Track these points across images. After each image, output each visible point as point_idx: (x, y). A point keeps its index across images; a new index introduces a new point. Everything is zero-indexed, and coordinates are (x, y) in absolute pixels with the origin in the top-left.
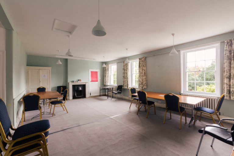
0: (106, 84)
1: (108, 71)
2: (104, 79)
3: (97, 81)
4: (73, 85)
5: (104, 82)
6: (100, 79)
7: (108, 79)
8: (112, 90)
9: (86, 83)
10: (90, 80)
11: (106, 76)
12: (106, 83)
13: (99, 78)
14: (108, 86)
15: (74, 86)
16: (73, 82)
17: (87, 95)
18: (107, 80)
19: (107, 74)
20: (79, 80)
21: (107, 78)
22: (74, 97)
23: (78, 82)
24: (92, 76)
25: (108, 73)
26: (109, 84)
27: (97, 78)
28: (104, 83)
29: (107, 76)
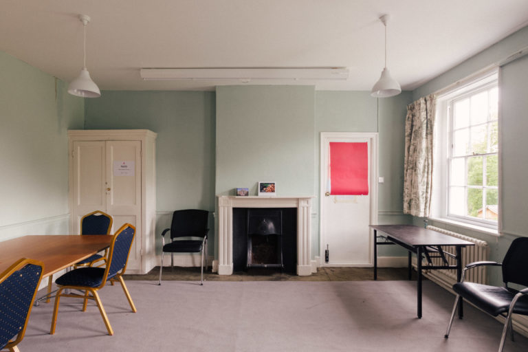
0: (413, 212)
1: (430, 132)
2: (402, 180)
3: (366, 193)
4: (235, 210)
5: (406, 199)
6: (381, 180)
7: (428, 185)
8: (453, 264)
9: (298, 200)
10: (326, 184)
11: (414, 168)
12: (418, 207)
13: (376, 177)
14: (426, 222)
15: (240, 215)
16: (235, 193)
17: (307, 262)
18: (421, 189)
19: (424, 154)
20: (263, 187)
21: (421, 179)
22: (240, 268)
23: (261, 195)
24: (335, 168)
25: (430, 149)
26: (433, 214)
27: (363, 174)
28: (406, 205)
29: (421, 165)
